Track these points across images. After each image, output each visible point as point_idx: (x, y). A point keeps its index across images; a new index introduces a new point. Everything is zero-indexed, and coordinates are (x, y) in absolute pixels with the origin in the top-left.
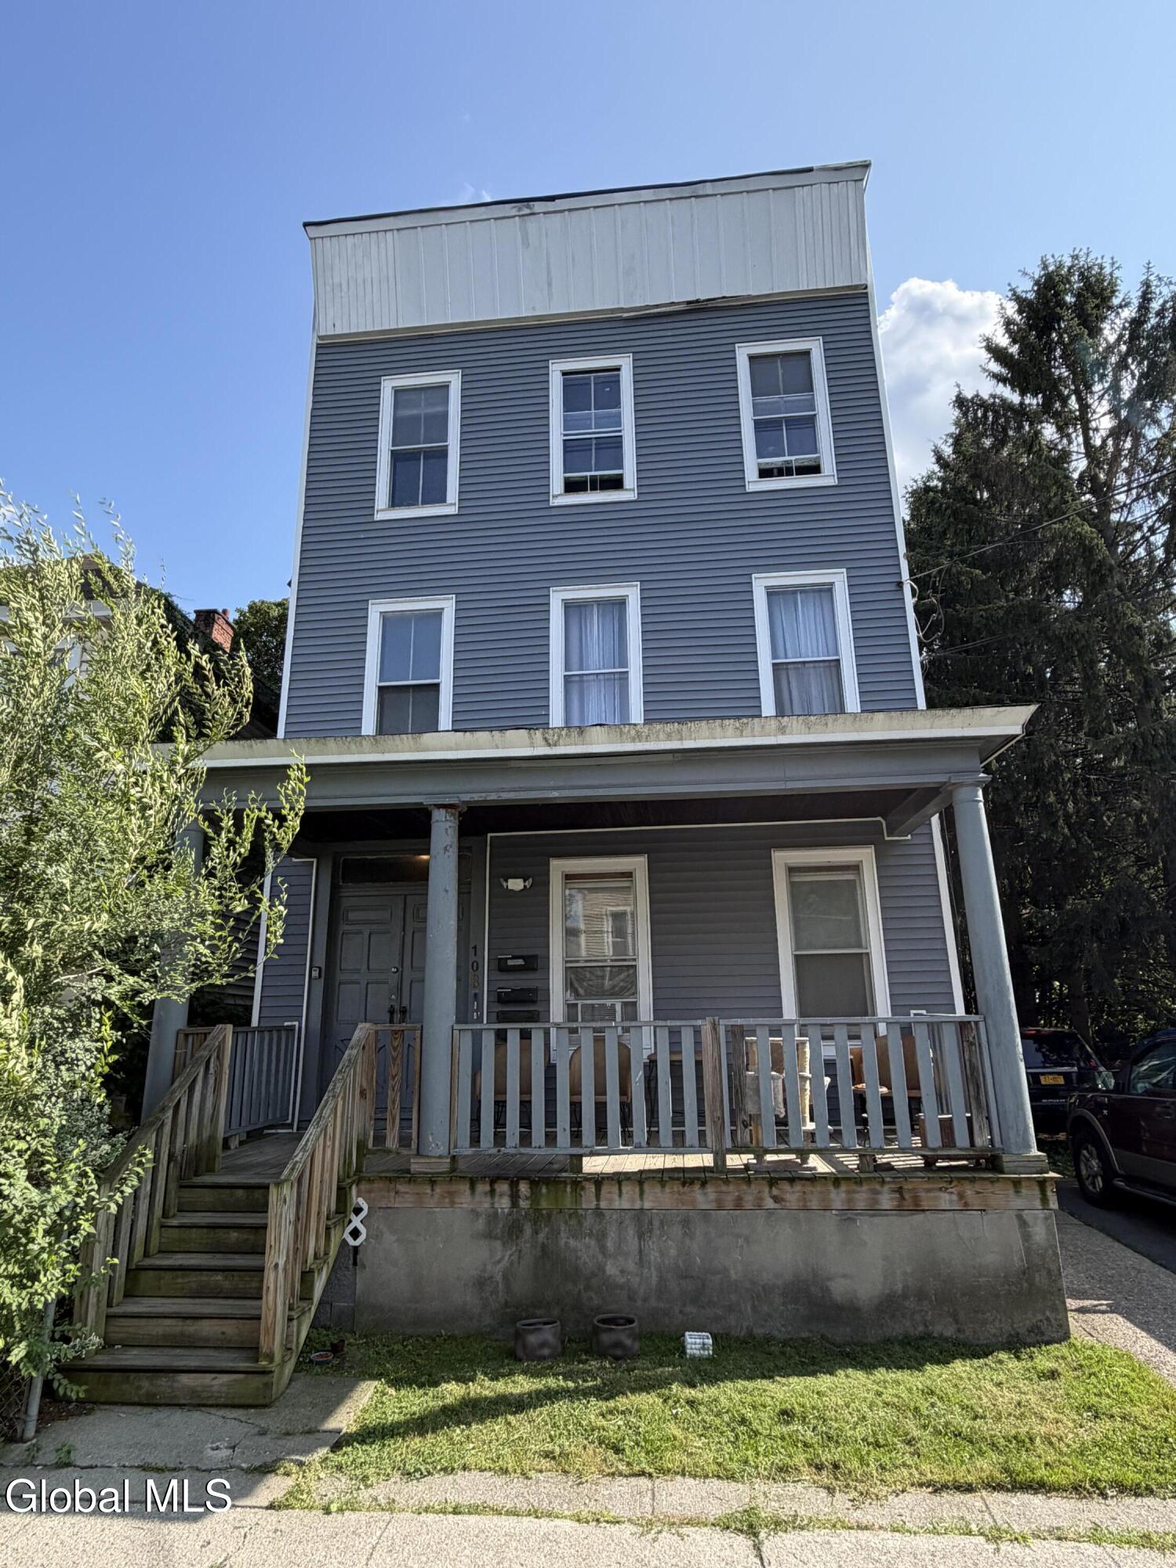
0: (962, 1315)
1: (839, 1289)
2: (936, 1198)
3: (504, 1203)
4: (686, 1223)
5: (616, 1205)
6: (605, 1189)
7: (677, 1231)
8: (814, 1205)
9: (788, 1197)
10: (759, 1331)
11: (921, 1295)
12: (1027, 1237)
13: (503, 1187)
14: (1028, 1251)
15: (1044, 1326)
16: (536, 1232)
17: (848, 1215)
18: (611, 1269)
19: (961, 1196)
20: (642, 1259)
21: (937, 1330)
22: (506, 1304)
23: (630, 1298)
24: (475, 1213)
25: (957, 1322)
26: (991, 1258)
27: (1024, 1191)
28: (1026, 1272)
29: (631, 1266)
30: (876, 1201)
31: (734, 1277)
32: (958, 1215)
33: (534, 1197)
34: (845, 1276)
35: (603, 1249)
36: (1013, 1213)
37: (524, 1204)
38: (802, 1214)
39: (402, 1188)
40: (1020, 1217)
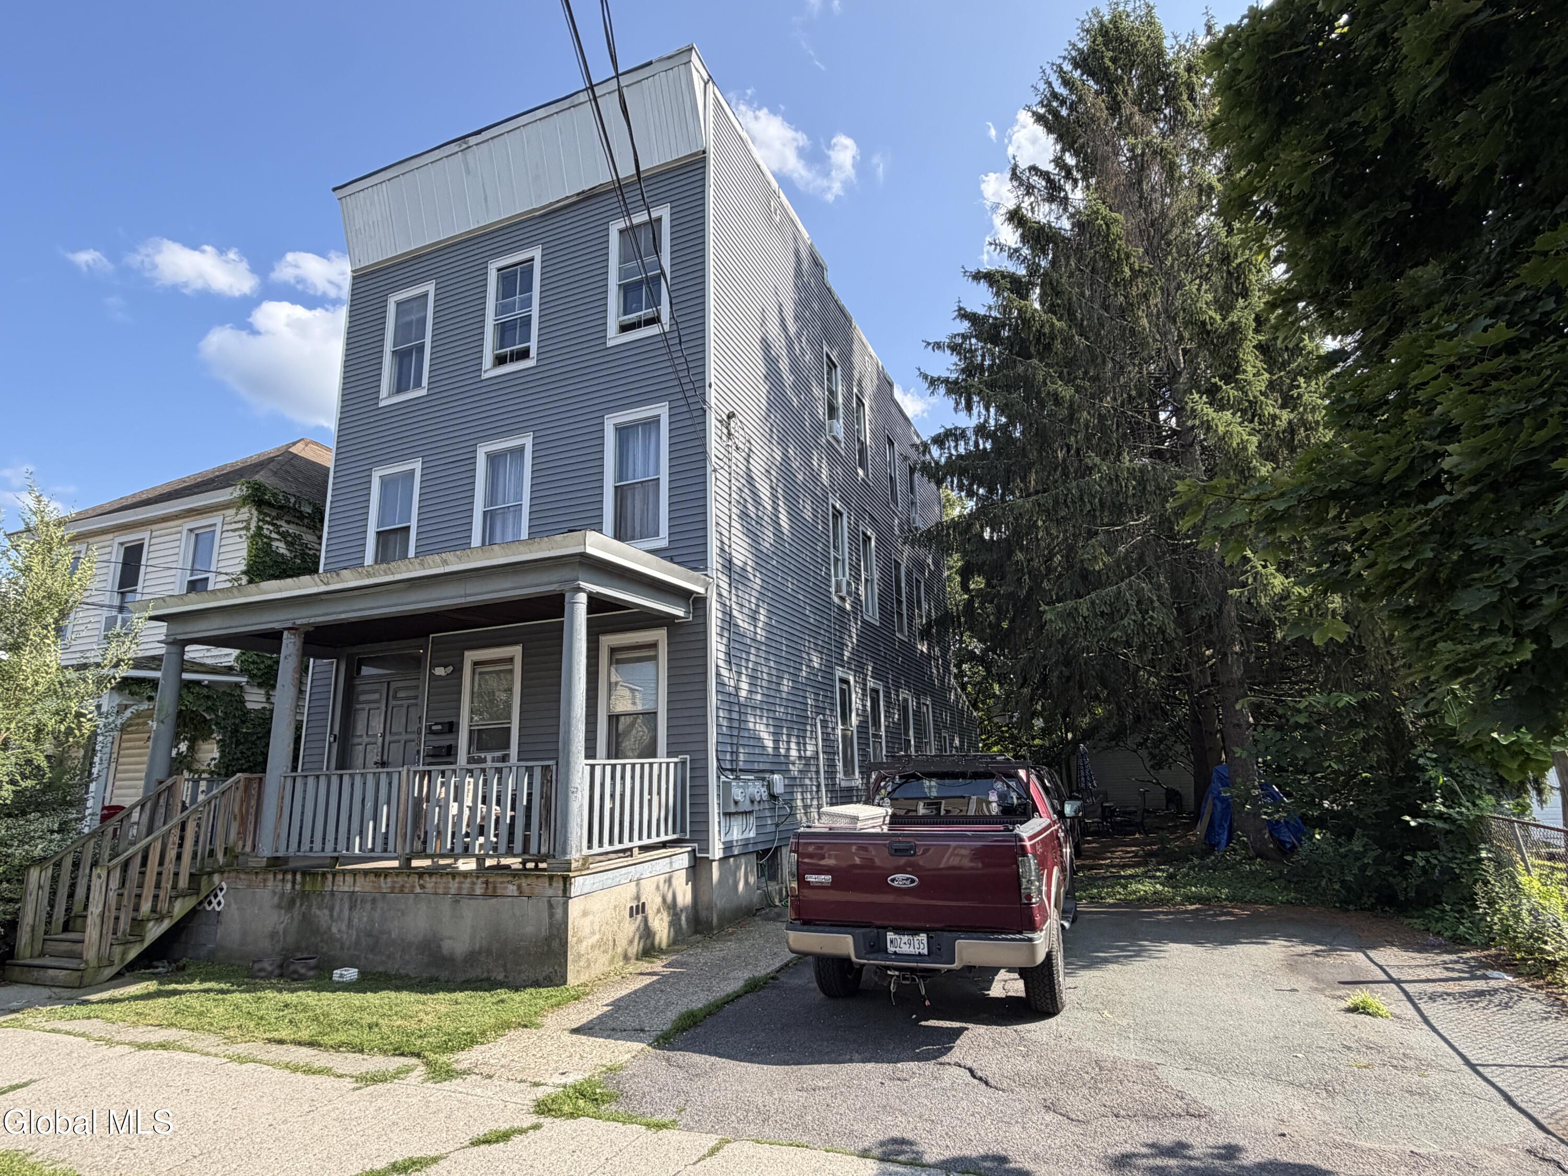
0: (509, 965)
1: (447, 946)
2: (506, 888)
3: (289, 886)
4: (374, 901)
5: (341, 889)
6: (337, 878)
7: (368, 906)
8: (440, 891)
9: (428, 885)
10: (402, 972)
11: (489, 952)
12: (551, 915)
13: (289, 877)
14: (551, 925)
15: (553, 976)
16: (301, 905)
17: (458, 898)
18: (334, 930)
19: (519, 887)
20: (350, 925)
21: (493, 975)
22: (283, 949)
23: (342, 949)
24: (274, 893)
25: (505, 970)
26: (530, 929)
27: (554, 884)
28: (548, 940)
29: (344, 928)
30: (473, 890)
31: (393, 936)
32: (515, 899)
33: (303, 884)
34: (450, 938)
35: (331, 916)
36: (545, 899)
37: (298, 887)
38: (432, 897)
39: (242, 876)
40: (549, 902)
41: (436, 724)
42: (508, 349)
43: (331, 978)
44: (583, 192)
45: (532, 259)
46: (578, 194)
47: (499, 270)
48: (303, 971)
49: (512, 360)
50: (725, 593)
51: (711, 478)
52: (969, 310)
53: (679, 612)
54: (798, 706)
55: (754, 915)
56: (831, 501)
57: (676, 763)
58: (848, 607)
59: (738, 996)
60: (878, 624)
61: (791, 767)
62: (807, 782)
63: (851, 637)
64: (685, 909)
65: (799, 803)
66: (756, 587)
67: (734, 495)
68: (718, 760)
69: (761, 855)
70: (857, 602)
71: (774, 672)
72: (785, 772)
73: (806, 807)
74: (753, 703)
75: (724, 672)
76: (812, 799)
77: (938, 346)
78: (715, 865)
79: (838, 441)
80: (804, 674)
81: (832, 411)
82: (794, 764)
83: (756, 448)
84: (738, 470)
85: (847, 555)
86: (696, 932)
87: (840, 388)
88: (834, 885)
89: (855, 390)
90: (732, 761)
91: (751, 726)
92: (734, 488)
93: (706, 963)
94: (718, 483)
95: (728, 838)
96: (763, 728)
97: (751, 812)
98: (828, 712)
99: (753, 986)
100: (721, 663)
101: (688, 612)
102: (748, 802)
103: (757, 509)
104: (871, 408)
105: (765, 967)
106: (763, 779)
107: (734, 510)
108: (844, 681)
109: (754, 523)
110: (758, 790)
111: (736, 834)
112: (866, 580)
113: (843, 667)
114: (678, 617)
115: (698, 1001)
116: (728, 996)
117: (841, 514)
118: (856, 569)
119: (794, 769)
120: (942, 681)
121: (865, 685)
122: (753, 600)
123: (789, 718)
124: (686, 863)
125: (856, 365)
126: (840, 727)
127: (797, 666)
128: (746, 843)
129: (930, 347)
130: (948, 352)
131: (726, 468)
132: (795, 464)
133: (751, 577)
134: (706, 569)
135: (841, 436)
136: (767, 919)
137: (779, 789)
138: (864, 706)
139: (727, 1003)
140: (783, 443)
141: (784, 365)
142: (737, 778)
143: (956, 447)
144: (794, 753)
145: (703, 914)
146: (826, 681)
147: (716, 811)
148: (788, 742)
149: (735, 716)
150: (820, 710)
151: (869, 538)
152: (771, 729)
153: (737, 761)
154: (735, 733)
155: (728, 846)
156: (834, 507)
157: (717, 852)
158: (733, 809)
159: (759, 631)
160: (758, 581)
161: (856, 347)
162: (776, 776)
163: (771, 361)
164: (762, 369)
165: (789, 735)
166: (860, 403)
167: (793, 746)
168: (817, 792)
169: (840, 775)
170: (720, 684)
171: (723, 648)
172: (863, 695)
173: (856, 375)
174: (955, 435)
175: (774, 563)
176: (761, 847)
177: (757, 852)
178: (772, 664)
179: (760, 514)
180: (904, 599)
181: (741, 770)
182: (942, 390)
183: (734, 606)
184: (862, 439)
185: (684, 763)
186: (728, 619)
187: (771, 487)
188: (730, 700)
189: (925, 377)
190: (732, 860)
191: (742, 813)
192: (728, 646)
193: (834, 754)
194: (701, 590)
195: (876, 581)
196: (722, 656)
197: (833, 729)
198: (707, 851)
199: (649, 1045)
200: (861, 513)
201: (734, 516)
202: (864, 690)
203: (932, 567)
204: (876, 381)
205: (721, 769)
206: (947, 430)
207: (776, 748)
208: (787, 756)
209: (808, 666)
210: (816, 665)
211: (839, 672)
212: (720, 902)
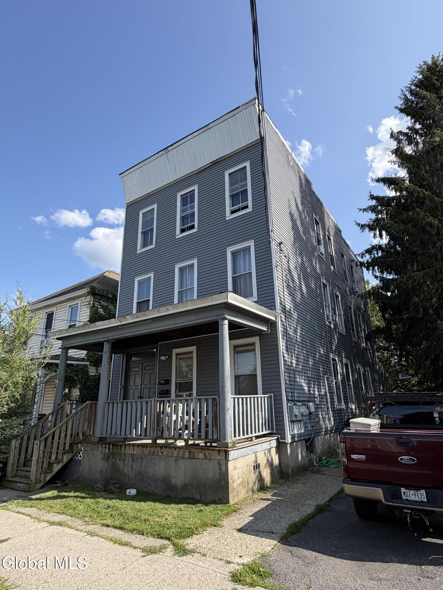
0: (202, 493)
1: (173, 481)
2: (199, 455)
3: (107, 450)
4: (142, 458)
5: (128, 452)
6: (127, 447)
7: (139, 460)
8: (170, 455)
9: (164, 452)
10: (155, 492)
11: (192, 485)
12: (220, 469)
13: (107, 446)
14: (220, 473)
15: (222, 498)
16: (112, 459)
17: (177, 459)
18: (126, 471)
19: (205, 455)
20: (132, 469)
21: (195, 496)
22: (105, 478)
23: (129, 479)
24: (102, 452)
25: (200, 494)
26: (210, 475)
27: (221, 454)
28: (219, 481)
29: (130, 470)
30: (184, 455)
31: (150, 475)
32: (203, 461)
33: (113, 449)
34: (175, 477)
35: (125, 464)
36: (217, 461)
37: (111, 451)
38: (167, 458)
39: (89, 445)
40: (219, 462)
41: (162, 380)
42: (186, 226)
43: (125, 493)
44: (213, 161)
45: (194, 190)
46: (212, 162)
47: (181, 196)
48: (114, 489)
49: (187, 230)
50: (284, 320)
51: (275, 270)
52: (375, 195)
53: (265, 329)
54: (316, 371)
55: (307, 470)
56: (322, 280)
57: (267, 397)
58: (332, 326)
59: (315, 515)
60: (345, 334)
61: (316, 399)
62: (323, 406)
63: (335, 340)
64: (276, 467)
65: (321, 416)
66: (295, 317)
67: (284, 277)
68: (286, 396)
69: (307, 441)
70: (336, 325)
71: (305, 355)
72: (314, 402)
73: (323, 418)
74: (298, 369)
75: (285, 355)
76: (326, 414)
77: (365, 210)
78: (288, 445)
79: (322, 254)
80: (317, 356)
81: (319, 242)
82: (317, 398)
83: (291, 257)
84: (285, 267)
85: (330, 304)
86: (282, 478)
87: (321, 232)
88: (367, 461)
89: (327, 233)
90: (292, 396)
91: (298, 380)
92: (284, 274)
93: (291, 495)
94: (278, 272)
95: (293, 433)
96: (303, 381)
97: (301, 420)
98: (328, 374)
99: (320, 510)
100: (284, 351)
101: (268, 329)
102: (301, 415)
103: (293, 283)
104: (333, 240)
105: (323, 499)
106: (305, 405)
107: (285, 284)
108: (334, 360)
109: (292, 289)
110: (304, 410)
111: (296, 432)
112: (338, 315)
113: (333, 353)
114: (264, 331)
115: (295, 517)
116: (310, 515)
117: (326, 286)
118: (334, 310)
119: (317, 400)
120: (372, 360)
121: (342, 361)
122: (295, 323)
123: (313, 376)
124: (275, 445)
125: (326, 223)
126: (334, 381)
127: (315, 353)
128: (300, 435)
129: (362, 211)
130: (370, 212)
131: (280, 265)
132: (306, 264)
133: (293, 313)
134: (275, 309)
135: (323, 252)
136: (313, 472)
137: (313, 409)
138: (343, 371)
139: (310, 519)
140: (301, 255)
141: (298, 223)
142: (295, 404)
143: (377, 253)
144: (316, 393)
145: (284, 469)
146: (327, 360)
147: (287, 420)
148: (314, 388)
149: (291, 375)
150: (325, 373)
151: (338, 296)
152: (306, 382)
153: (294, 396)
154: (293, 383)
155: (293, 437)
156: (323, 283)
157: (289, 440)
158: (294, 419)
159: (298, 337)
160: (296, 314)
161: (325, 215)
162: (311, 404)
163: (293, 221)
164: (290, 225)
165: (314, 384)
166: (329, 239)
167: (316, 389)
168: (328, 411)
169: (336, 403)
170: (285, 361)
171: (284, 344)
172: (342, 366)
173: (327, 227)
174: (376, 248)
175: (302, 307)
176: (306, 437)
177: (305, 439)
178: (305, 352)
179: (295, 285)
180: (354, 323)
181: (296, 401)
182: (367, 230)
183: (288, 326)
184: (331, 253)
185: (271, 397)
186: (285, 331)
187: (298, 274)
188: (288, 368)
189: (359, 225)
190: (294, 443)
191: (298, 421)
192: (286, 343)
193: (333, 393)
194: (274, 319)
195: (342, 315)
196: (284, 348)
197: (332, 382)
198: (285, 439)
199: (279, 542)
200: (334, 285)
201: (285, 286)
202: (342, 364)
203: (364, 309)
204: (334, 230)
205: (288, 400)
206: (373, 246)
207: (309, 390)
208: (314, 394)
209: (319, 353)
210: (322, 352)
211: (331, 356)
212: (291, 464)
